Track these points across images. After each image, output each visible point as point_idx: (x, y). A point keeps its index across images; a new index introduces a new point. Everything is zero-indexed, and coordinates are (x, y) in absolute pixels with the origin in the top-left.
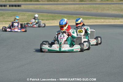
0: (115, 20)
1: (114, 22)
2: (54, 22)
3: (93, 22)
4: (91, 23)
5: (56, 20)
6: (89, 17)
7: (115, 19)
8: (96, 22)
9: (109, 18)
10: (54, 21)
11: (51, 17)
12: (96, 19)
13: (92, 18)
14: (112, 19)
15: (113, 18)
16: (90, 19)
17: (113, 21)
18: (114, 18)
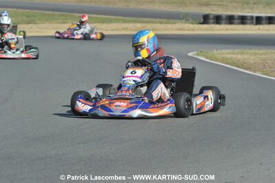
0: (167, 25)
1: (165, 30)
2: (31, 28)
3: (117, 30)
4: (113, 30)
5: (34, 23)
6: (109, 19)
7: (166, 23)
8: (124, 29)
9: (154, 20)
10: (30, 25)
11: (25, 18)
12: (125, 22)
13: (116, 21)
14: (161, 23)
15: (162, 20)
16: (111, 21)
17: (162, 26)
18: (165, 20)
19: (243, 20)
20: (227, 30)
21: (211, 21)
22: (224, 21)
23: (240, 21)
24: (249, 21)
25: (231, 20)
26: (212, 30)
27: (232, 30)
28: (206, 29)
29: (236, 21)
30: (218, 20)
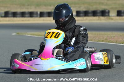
19: (31, 14)
20: (23, 21)
21: (10, 15)
22: (18, 16)
23: (29, 15)
24: (35, 15)
25: (23, 14)
26: (13, 21)
27: (26, 20)
28: (9, 21)
29: (27, 15)
30: (15, 15)
